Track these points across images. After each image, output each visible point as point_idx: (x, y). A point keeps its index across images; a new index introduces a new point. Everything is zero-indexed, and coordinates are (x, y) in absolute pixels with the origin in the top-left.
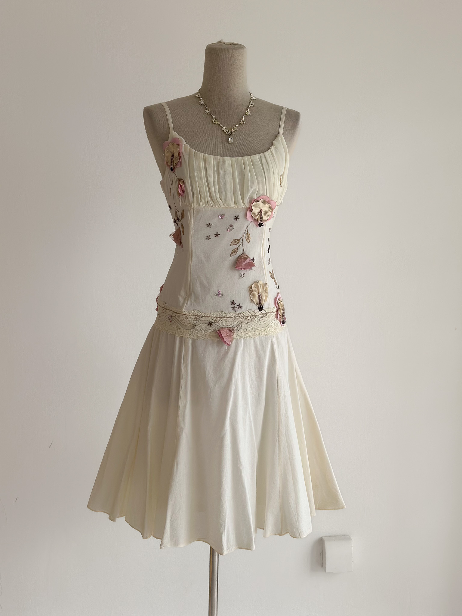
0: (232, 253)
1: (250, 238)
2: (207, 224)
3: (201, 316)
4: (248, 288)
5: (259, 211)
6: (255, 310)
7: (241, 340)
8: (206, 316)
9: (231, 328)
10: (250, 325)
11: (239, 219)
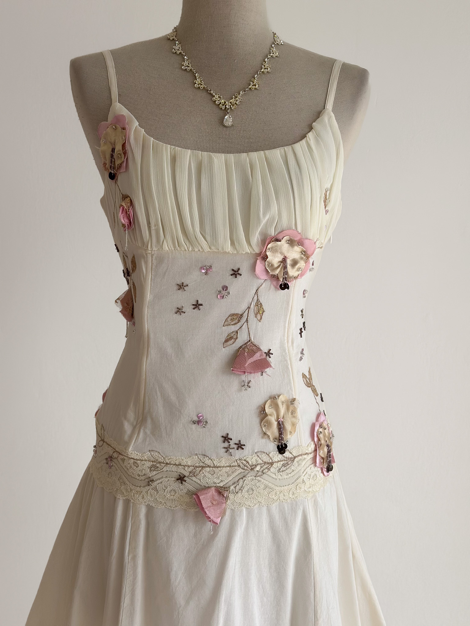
0: (226, 341)
1: (264, 311)
2: (178, 284)
3: (163, 463)
4: (257, 408)
5: (280, 259)
6: (270, 453)
7: (241, 511)
8: (172, 462)
9: (222, 487)
10: (259, 481)
11: (241, 275)
